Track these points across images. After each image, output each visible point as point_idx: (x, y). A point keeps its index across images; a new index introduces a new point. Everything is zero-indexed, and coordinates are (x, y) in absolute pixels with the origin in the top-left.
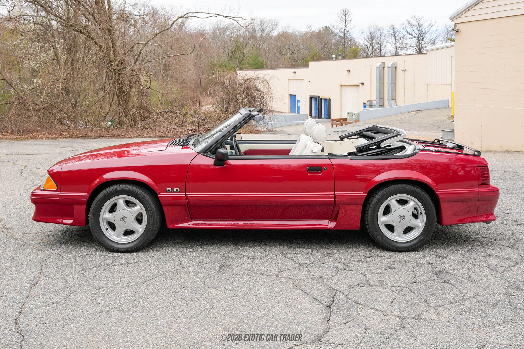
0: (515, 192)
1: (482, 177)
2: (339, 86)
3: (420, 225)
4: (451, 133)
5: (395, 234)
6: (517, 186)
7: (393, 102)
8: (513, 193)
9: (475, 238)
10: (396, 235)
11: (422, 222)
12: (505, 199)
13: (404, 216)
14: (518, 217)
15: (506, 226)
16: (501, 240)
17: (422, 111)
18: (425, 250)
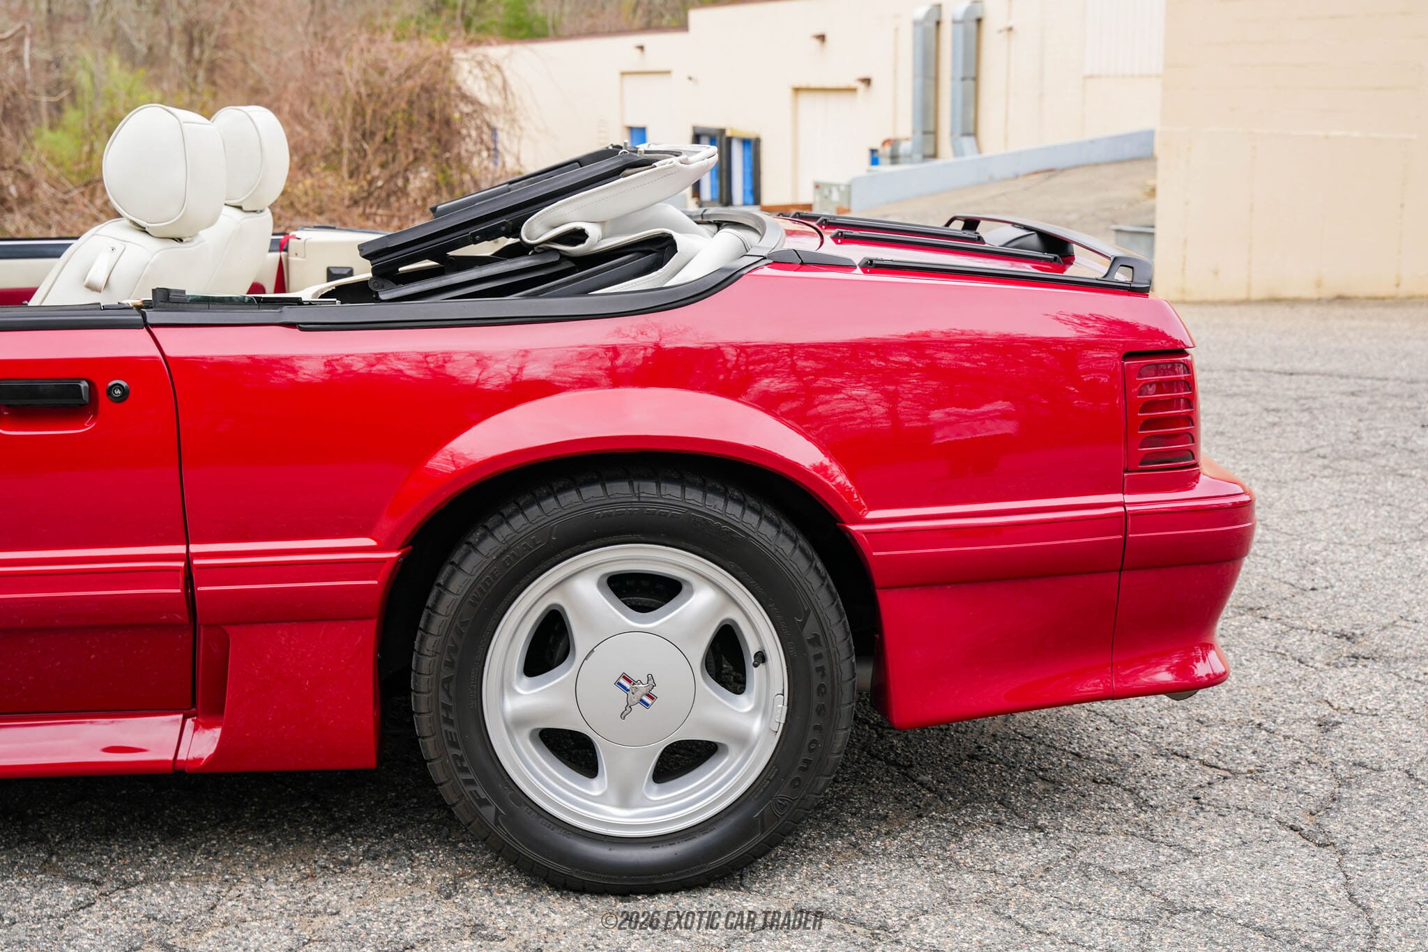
0: (1354, 466)
1: (1149, 423)
2: (789, 93)
3: (756, 726)
4: (1142, 239)
5: (597, 787)
6: (1365, 440)
7: (968, 142)
8: (1346, 473)
9: (1116, 763)
10: (602, 795)
11: (763, 708)
12: (1308, 507)
13: (650, 677)
14: (1362, 610)
15: (1297, 673)
16: (1255, 775)
17: (1063, 170)
18: (790, 875)
